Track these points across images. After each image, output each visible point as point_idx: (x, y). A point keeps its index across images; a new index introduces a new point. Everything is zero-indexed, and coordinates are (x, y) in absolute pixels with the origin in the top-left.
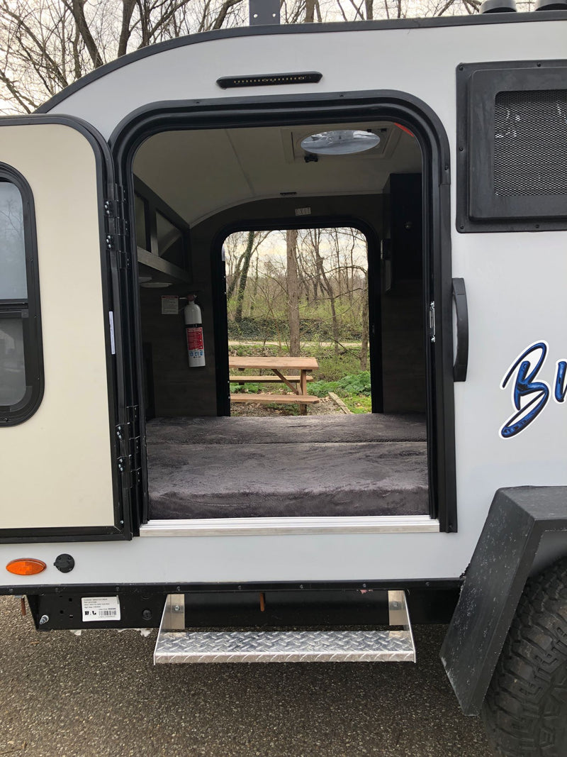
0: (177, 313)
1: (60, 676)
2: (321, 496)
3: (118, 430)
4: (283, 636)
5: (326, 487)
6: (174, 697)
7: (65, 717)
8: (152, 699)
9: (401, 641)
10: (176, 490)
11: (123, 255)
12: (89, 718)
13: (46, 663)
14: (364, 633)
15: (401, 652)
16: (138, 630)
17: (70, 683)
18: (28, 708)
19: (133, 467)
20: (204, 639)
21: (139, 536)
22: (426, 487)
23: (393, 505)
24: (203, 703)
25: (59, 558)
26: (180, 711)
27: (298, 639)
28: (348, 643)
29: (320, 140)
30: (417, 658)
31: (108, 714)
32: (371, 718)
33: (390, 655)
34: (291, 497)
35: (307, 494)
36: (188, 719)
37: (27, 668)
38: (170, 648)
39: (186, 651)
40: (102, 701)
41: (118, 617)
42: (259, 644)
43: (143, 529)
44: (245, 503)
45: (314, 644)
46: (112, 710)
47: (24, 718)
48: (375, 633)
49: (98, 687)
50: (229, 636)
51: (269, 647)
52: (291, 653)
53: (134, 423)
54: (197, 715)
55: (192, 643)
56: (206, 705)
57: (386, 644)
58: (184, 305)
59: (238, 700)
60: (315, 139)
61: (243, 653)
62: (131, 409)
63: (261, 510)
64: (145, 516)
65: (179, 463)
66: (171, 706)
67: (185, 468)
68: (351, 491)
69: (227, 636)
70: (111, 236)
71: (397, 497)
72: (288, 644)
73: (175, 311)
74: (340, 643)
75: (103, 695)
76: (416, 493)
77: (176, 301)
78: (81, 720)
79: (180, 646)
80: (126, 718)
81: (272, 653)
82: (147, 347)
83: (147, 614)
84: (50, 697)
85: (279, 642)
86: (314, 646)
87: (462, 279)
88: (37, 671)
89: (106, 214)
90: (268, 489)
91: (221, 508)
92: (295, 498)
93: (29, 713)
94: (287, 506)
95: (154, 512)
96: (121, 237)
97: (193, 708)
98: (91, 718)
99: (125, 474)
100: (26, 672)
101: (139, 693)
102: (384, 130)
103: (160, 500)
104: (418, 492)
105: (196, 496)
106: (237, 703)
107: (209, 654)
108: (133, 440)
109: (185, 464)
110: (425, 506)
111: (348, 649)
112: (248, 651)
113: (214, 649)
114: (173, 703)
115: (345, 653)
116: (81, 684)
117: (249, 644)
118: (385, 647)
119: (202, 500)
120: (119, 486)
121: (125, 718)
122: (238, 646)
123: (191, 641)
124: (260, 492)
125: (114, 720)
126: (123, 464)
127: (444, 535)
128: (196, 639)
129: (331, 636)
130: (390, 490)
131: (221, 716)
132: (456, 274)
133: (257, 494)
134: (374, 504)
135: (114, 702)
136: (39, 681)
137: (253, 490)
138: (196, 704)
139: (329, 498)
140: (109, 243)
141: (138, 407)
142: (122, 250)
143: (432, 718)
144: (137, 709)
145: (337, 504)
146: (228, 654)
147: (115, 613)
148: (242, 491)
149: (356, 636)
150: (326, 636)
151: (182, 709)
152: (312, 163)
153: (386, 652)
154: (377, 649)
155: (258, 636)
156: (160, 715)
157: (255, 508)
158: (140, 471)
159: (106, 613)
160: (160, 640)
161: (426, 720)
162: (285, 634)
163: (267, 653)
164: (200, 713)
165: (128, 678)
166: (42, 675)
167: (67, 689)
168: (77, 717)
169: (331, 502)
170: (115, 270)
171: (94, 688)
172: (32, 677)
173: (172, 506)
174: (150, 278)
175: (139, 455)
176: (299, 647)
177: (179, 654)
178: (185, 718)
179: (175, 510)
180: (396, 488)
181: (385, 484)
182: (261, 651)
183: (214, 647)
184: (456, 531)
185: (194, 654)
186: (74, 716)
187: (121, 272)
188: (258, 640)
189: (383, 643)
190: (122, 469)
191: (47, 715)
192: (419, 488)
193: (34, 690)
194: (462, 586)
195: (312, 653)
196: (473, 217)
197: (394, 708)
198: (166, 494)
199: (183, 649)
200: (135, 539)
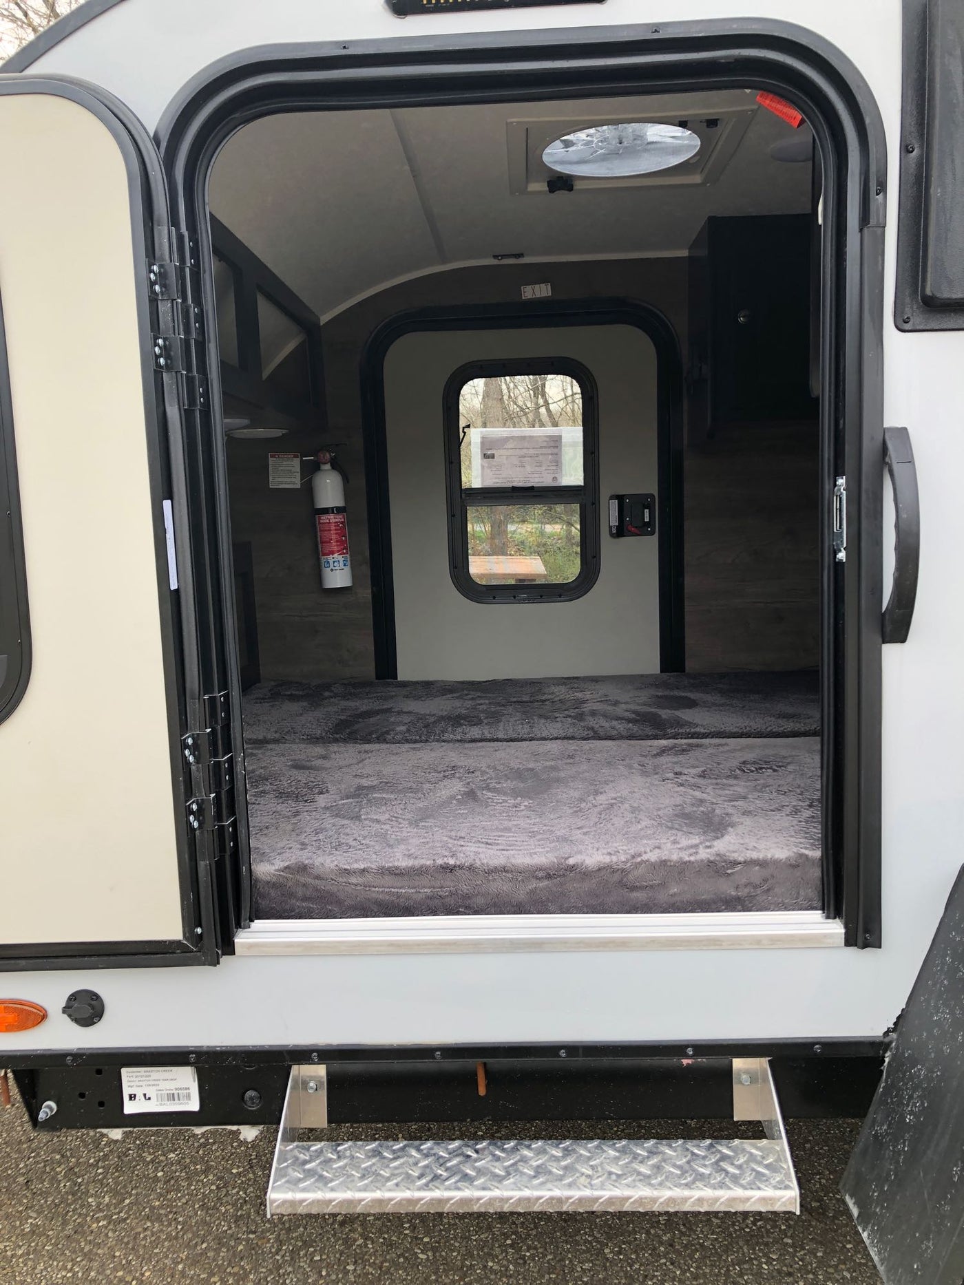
0: (298, 486)
1: (88, 1183)
2: (603, 873)
3: (186, 746)
4: (526, 1152)
5: (610, 854)
6: (305, 1229)
7: (98, 1273)
8: (262, 1232)
9: (767, 1167)
10: (304, 857)
11: (190, 380)
12: (143, 1275)
13: (63, 1156)
14: (690, 1145)
15: (769, 1192)
16: (234, 1128)
17: (107, 1199)
18: (28, 1254)
19: (219, 817)
20: (369, 1157)
21: (234, 954)
22: (817, 854)
23: (746, 890)
24: (360, 1241)
25: (74, 997)
26: (317, 1258)
27: (557, 1159)
28: (658, 1168)
29: (579, 147)
30: (801, 1206)
31: (180, 1267)
32: (683, 1272)
33: (748, 1199)
34: (540, 874)
35: (572, 868)
36: (334, 1277)
37: (26, 1165)
38: (300, 1180)
39: (332, 1190)
40: (169, 1238)
41: (194, 1105)
42: (480, 1172)
43: (242, 939)
44: (448, 885)
45: (590, 1172)
46: (187, 1257)
47: (20, 1273)
48: (711, 1145)
49: (161, 1207)
50: (418, 1150)
51: (501, 1179)
52: (547, 1194)
53: (219, 727)
54: (350, 1267)
55: (343, 1168)
56: (366, 1246)
57: (737, 1172)
58: (310, 470)
59: (427, 1234)
60: (568, 144)
61: (447, 1194)
62: (213, 700)
63: (480, 901)
64: (245, 913)
65: (311, 789)
66: (300, 1249)
67: (322, 801)
68: (663, 863)
69: (414, 1153)
70: (165, 340)
71: (756, 874)
72: (539, 1171)
73: (295, 482)
74: (644, 1169)
75: (170, 1225)
76: (794, 866)
77: (296, 463)
78: (129, 1278)
79: (321, 1176)
80: (214, 1275)
81: (507, 1194)
82: (242, 552)
83: (252, 1098)
84: (69, 1229)
85: (521, 1166)
86: (588, 1176)
87: (905, 429)
88: (44, 1172)
89: (153, 292)
90: (491, 857)
91: (399, 896)
92: (549, 877)
93: (30, 1263)
94: (533, 892)
95: (264, 904)
96: (186, 342)
97: (342, 1253)
98: (147, 1274)
99: (202, 833)
100: (23, 1174)
101: (237, 1219)
102: (712, 123)
103: (274, 879)
104: (797, 864)
105: (347, 872)
106: (426, 1240)
107: (378, 1194)
108: (218, 764)
109: (322, 793)
110: (812, 893)
111: (661, 1184)
112: (458, 1189)
113: (389, 1184)
114: (305, 1242)
115: (656, 1193)
116: (127, 1201)
117: (460, 1171)
118: (735, 1179)
119: (360, 880)
120: (191, 859)
121: (212, 1274)
122: (436, 1177)
123: (341, 1164)
124: (478, 863)
125: (192, 1278)
126: (199, 814)
127: (853, 951)
128: (352, 1157)
129: (623, 1151)
130: (741, 859)
131: (397, 1270)
132: (893, 418)
133: (471, 868)
134: (706, 887)
135: (191, 1240)
136: (48, 1193)
137: (461, 859)
138: (348, 1242)
139: (616, 877)
140: (161, 356)
141: (227, 696)
142: (189, 369)
143: (799, 1270)
144: (234, 1255)
145: (633, 888)
146: (418, 1194)
147: (188, 1097)
148: (440, 862)
149: (674, 1152)
150: (612, 1153)
151: (322, 1253)
152: (562, 195)
153: (739, 1192)
154: (721, 1185)
155: (477, 1151)
156: (280, 1267)
157: (466, 897)
158: (234, 824)
159: (172, 1097)
160: (279, 1163)
161: (790, 1274)
162: (529, 1147)
163: (496, 1193)
164: (355, 1263)
165: (218, 1188)
166: (54, 1179)
167: (101, 1211)
168: (120, 1274)
169: (621, 884)
170: (173, 413)
171: (152, 1208)
172: (36, 1186)
173: (300, 892)
174: (246, 422)
175: (231, 792)
176: (561, 1178)
177: (319, 1195)
178: (328, 1275)
179: (305, 899)
180: (755, 855)
181: (729, 845)
182: (484, 1189)
183: (388, 1179)
184: (880, 947)
185: (349, 1195)
186: (115, 1270)
187: (187, 416)
188: (476, 1160)
189: (731, 1169)
190: (196, 825)
191: (64, 1268)
192: (801, 855)
193: (39, 1213)
194: (888, 1054)
195: (587, 1193)
196: (933, 298)
197: (727, 1250)
198: (287, 868)
199: (326, 1184)
200: (225, 960)
